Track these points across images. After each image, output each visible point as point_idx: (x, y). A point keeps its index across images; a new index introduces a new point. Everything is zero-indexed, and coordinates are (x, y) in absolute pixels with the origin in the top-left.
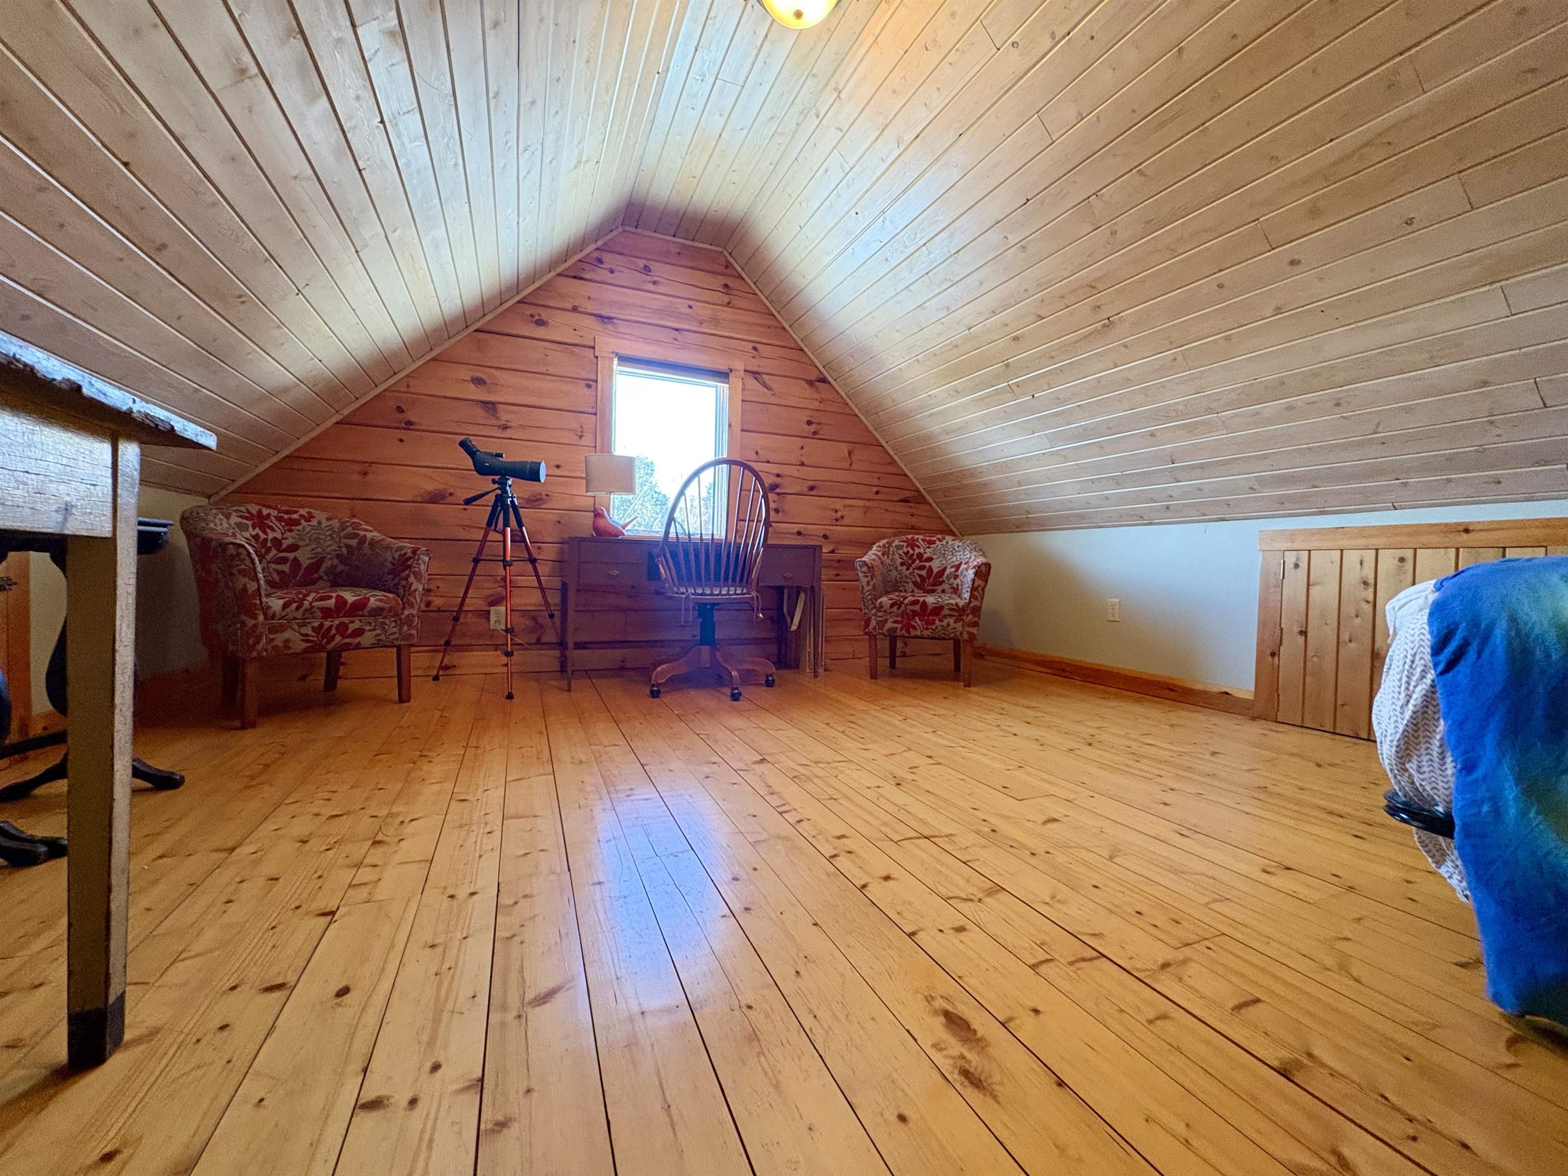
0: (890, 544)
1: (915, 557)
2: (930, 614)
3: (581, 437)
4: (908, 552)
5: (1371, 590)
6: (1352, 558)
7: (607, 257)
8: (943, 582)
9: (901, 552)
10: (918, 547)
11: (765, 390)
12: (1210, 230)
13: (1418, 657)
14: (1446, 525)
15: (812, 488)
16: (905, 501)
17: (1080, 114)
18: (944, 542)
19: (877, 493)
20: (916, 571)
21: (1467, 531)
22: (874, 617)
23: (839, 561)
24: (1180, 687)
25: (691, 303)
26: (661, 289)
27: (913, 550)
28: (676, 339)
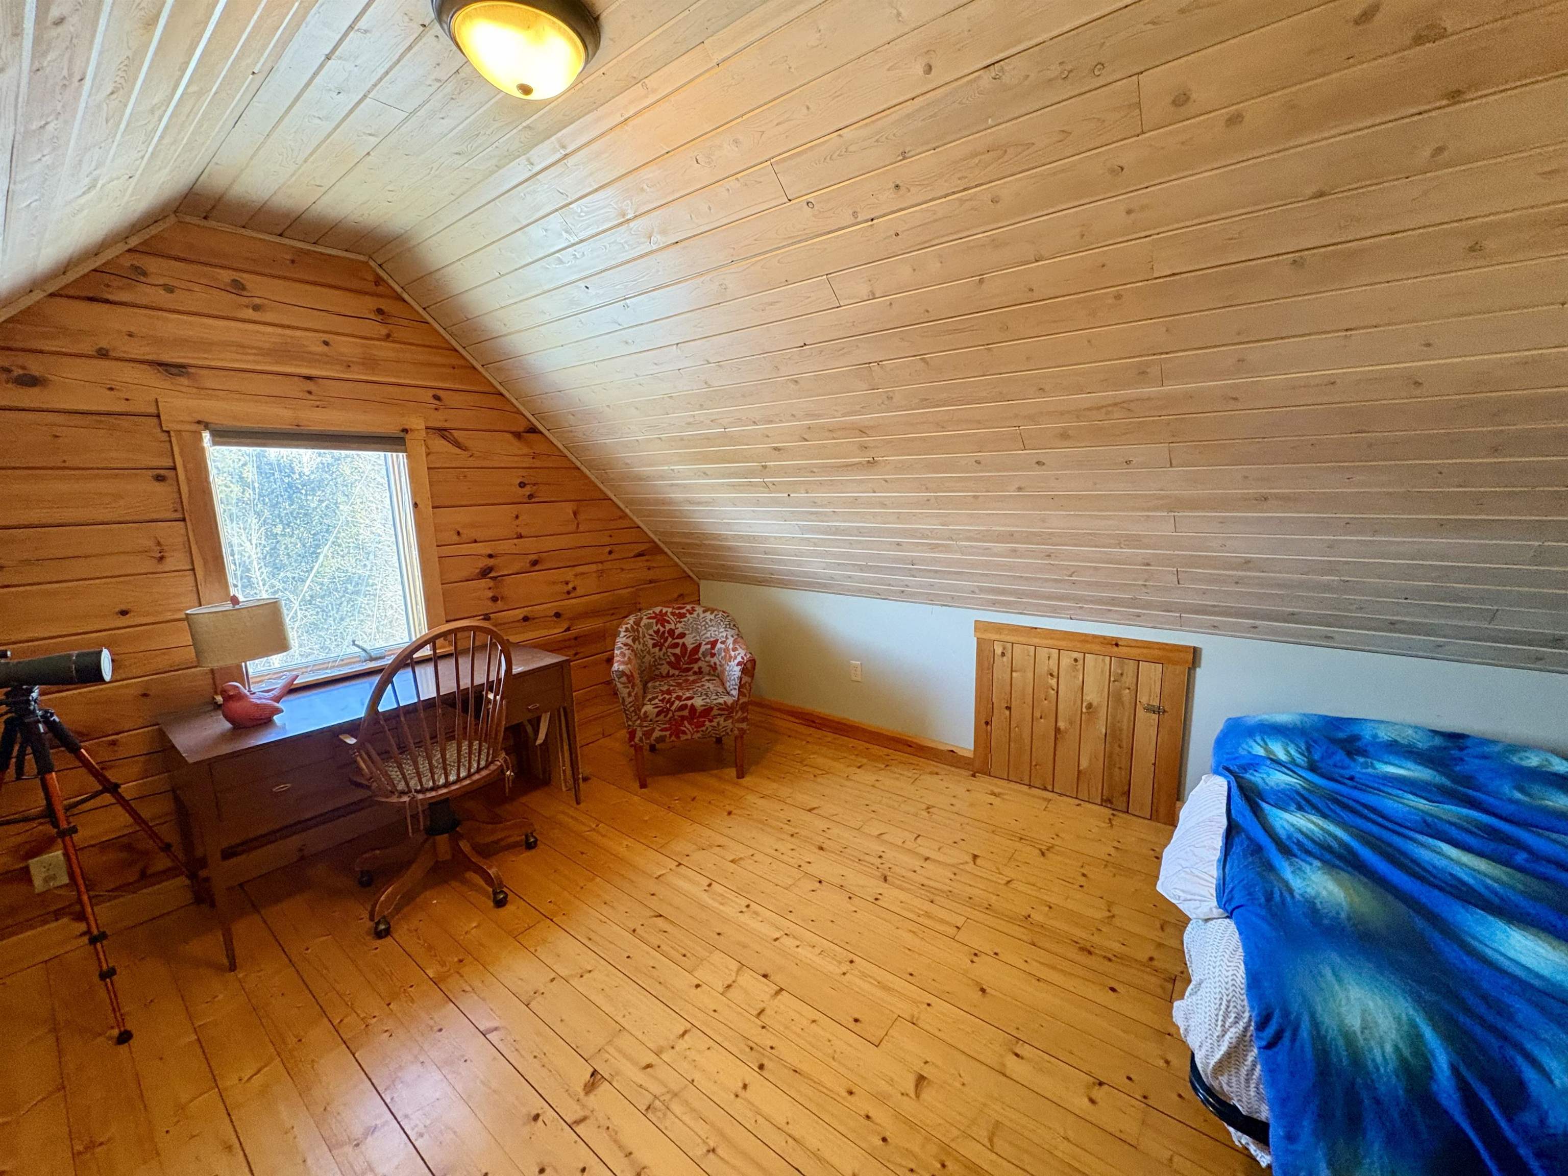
0: (637, 623)
1: (666, 635)
2: (700, 716)
3: (161, 559)
4: (659, 630)
5: (1055, 680)
6: (1043, 653)
7: (152, 264)
8: (699, 659)
9: (651, 632)
10: (669, 622)
11: (458, 451)
12: (979, 422)
13: (1232, 1004)
14: (1104, 638)
15: (535, 563)
16: (640, 555)
17: (873, 294)
18: (695, 615)
19: (610, 552)
20: (670, 650)
21: (1117, 645)
22: (639, 729)
23: (576, 638)
24: (916, 743)
25: (326, 337)
26: (269, 317)
27: (664, 627)
28: (310, 393)
